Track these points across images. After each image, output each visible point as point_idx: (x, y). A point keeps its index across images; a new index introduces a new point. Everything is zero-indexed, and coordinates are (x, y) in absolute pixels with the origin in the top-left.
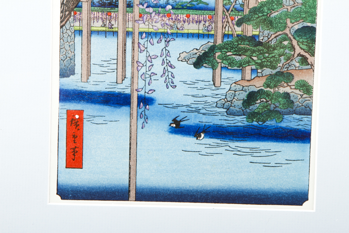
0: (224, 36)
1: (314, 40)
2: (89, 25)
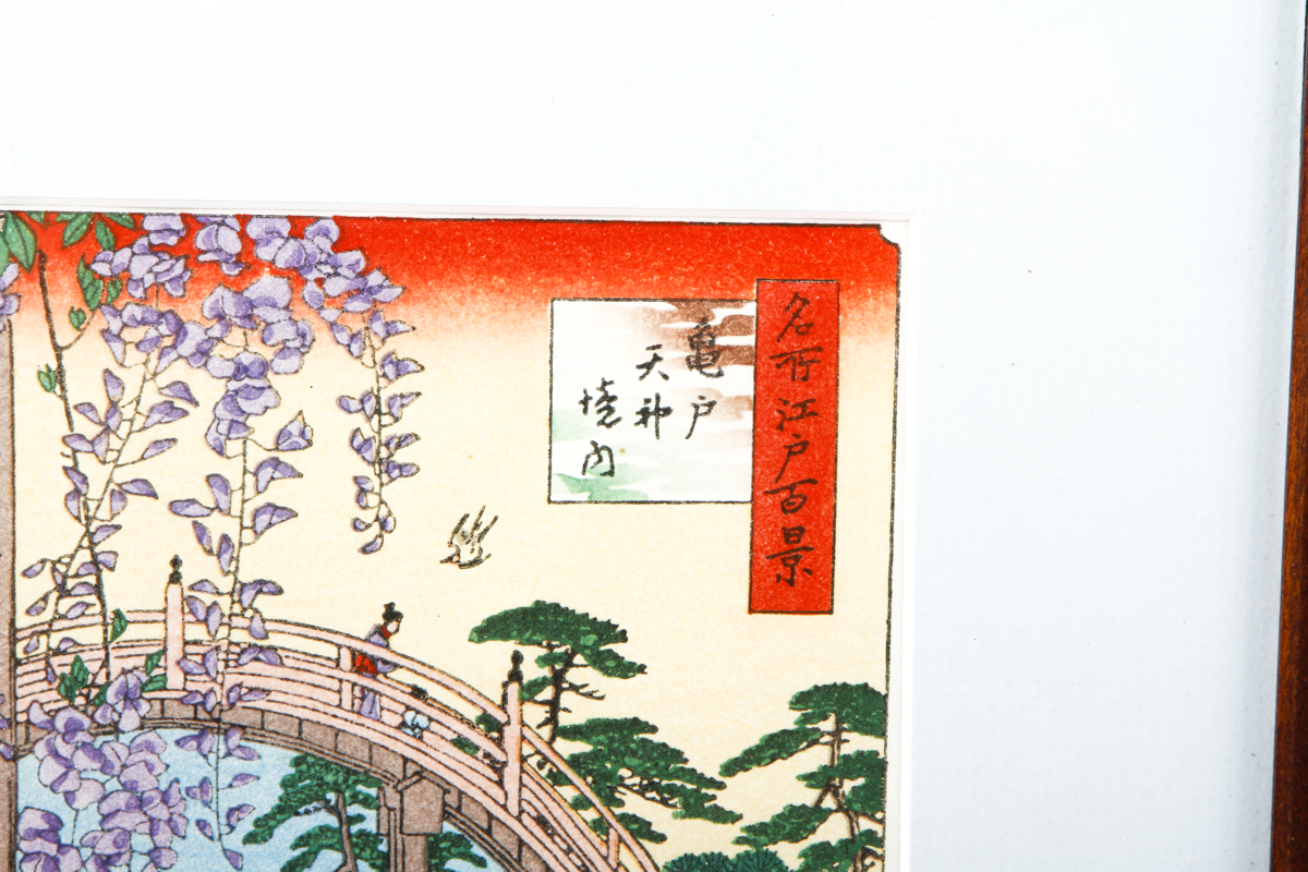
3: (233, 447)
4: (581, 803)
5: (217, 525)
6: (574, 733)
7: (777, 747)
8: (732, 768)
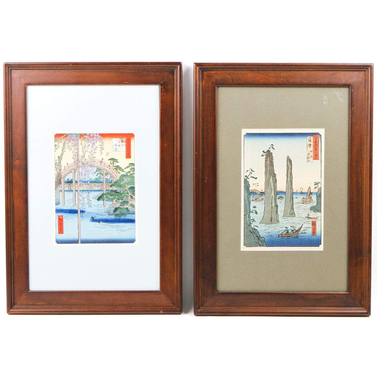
0: (106, 190)
1: (134, 191)
2: (64, 188)
3: (93, 148)
4: (115, 171)
5: (92, 153)
6: (115, 166)
7: (128, 167)
8: (125, 169)
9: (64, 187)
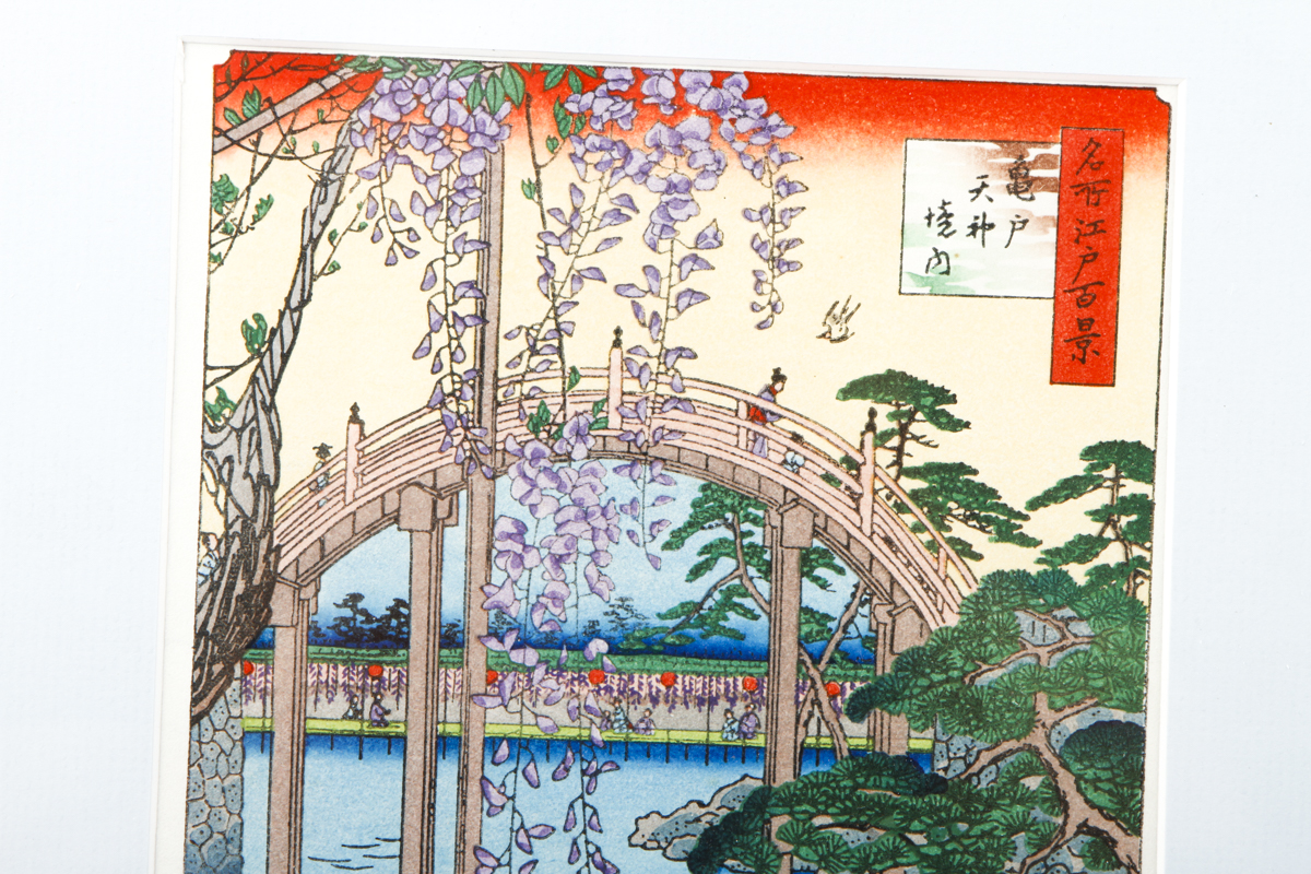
0: (804, 753)
1: (1136, 776)
2: (298, 711)
3: (664, 245)
4: (918, 528)
5: (650, 305)
6: (914, 473)
7: (1069, 488)
8: (1035, 504)
9: (300, 691)
